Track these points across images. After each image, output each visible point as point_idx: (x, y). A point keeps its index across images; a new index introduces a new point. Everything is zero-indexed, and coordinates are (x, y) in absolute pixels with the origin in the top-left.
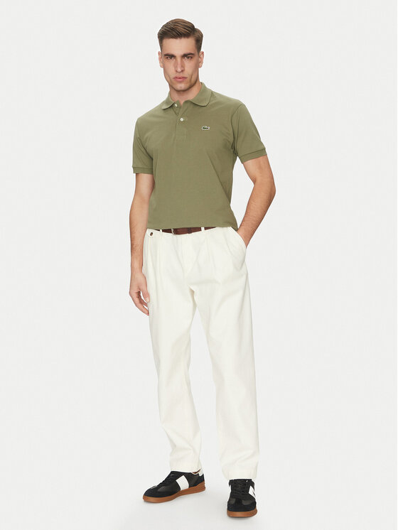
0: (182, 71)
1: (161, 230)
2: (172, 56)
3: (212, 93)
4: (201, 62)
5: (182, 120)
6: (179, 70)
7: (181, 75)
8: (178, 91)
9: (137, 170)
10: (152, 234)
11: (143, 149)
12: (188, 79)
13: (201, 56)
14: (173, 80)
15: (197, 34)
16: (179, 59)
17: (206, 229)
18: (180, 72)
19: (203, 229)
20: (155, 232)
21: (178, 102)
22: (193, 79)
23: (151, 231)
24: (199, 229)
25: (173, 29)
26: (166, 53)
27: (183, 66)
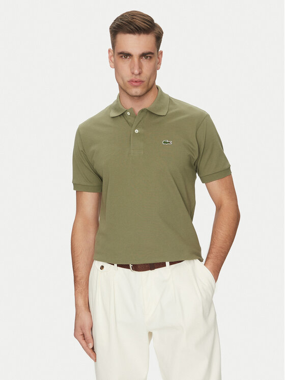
0: (140, 74)
1: (116, 265)
2: (127, 55)
3: (170, 99)
4: (159, 63)
5: (137, 131)
6: (136, 72)
7: (138, 78)
8: (132, 97)
9: (79, 187)
10: (102, 267)
11: (87, 164)
12: (145, 83)
13: (160, 56)
14: (128, 84)
15: (157, 30)
16: (136, 59)
17: (171, 263)
18: (136, 75)
19: (167, 263)
20: (106, 265)
21: (132, 110)
22: (151, 84)
23: (102, 264)
24: (163, 265)
25: (130, 23)
26: (120, 51)
27: (140, 67)
